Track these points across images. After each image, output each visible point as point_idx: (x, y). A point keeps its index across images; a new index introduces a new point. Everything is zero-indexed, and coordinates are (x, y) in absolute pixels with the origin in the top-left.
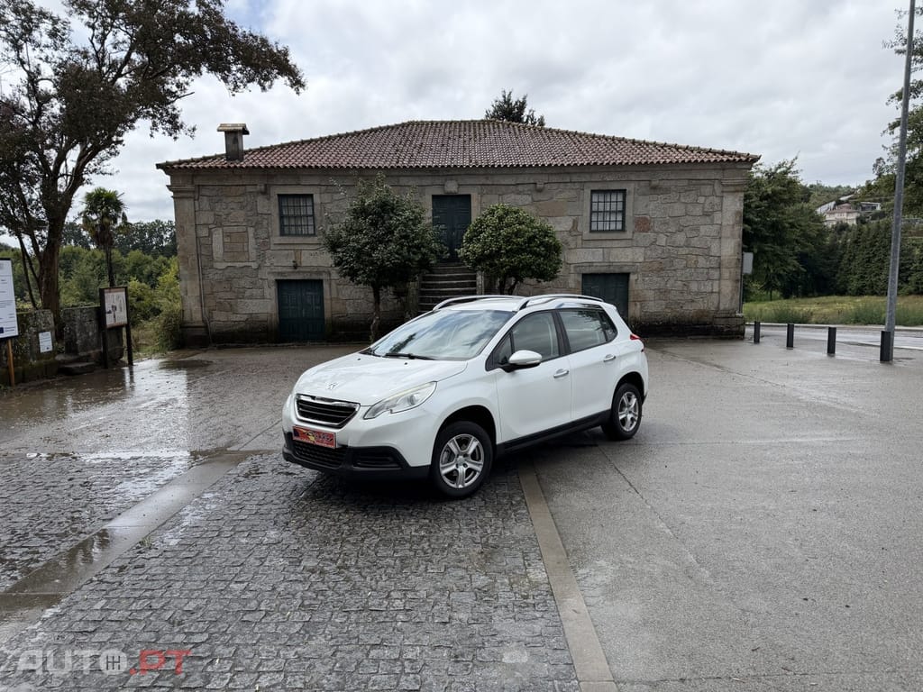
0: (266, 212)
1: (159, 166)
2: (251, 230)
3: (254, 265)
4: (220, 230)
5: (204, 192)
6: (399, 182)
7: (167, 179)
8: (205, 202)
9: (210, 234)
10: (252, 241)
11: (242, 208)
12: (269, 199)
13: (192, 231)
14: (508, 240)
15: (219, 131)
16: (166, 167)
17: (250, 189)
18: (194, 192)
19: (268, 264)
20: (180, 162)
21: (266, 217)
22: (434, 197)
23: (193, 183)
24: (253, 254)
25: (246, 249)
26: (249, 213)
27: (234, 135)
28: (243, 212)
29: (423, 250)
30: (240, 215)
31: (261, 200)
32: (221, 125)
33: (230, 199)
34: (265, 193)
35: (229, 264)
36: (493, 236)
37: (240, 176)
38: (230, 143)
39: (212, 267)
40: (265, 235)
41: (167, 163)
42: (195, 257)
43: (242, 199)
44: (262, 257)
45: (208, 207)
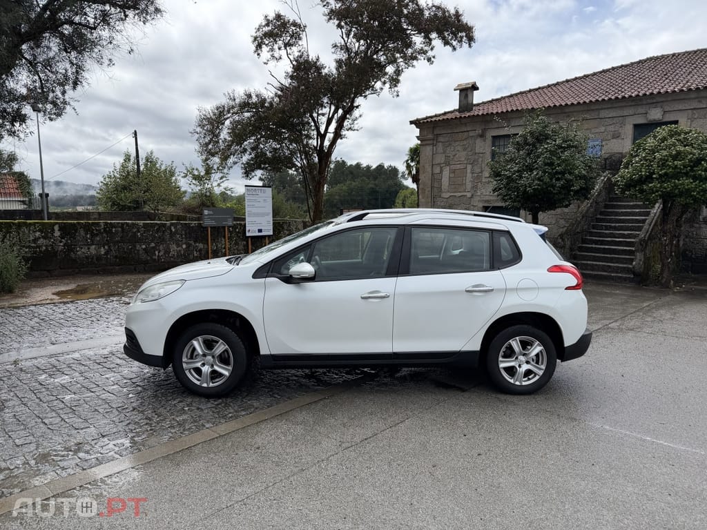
0: (481, 151)
1: (411, 122)
2: (469, 167)
3: (469, 195)
4: (448, 168)
5: (441, 139)
6: (599, 115)
7: (417, 132)
8: (440, 147)
9: (441, 171)
10: (469, 175)
11: (465, 149)
12: (485, 141)
13: (429, 170)
14: (663, 163)
15: (455, 90)
16: (416, 123)
17: (471, 134)
18: (433, 140)
19: (479, 194)
20: (427, 118)
21: (481, 155)
22: (636, 126)
23: (433, 133)
24: (469, 186)
25: (464, 182)
26: (470, 153)
27: (467, 91)
28: (465, 152)
29: (567, 176)
30: (462, 155)
31: (479, 142)
32: (459, 85)
33: (457, 143)
34: (482, 136)
35: (452, 194)
36: (646, 160)
37: (466, 124)
38: (463, 99)
39: (440, 197)
40: (479, 170)
41: (417, 120)
42: (430, 188)
43: (465, 142)
44: (475, 188)
45: (442, 151)
